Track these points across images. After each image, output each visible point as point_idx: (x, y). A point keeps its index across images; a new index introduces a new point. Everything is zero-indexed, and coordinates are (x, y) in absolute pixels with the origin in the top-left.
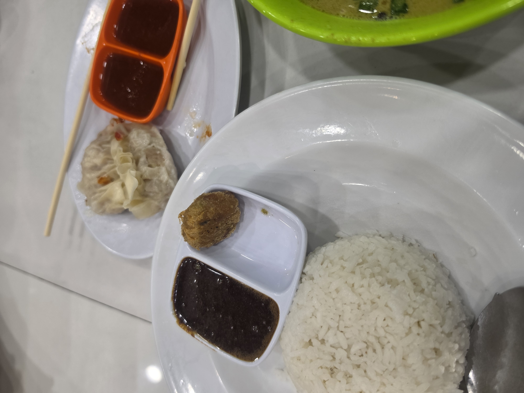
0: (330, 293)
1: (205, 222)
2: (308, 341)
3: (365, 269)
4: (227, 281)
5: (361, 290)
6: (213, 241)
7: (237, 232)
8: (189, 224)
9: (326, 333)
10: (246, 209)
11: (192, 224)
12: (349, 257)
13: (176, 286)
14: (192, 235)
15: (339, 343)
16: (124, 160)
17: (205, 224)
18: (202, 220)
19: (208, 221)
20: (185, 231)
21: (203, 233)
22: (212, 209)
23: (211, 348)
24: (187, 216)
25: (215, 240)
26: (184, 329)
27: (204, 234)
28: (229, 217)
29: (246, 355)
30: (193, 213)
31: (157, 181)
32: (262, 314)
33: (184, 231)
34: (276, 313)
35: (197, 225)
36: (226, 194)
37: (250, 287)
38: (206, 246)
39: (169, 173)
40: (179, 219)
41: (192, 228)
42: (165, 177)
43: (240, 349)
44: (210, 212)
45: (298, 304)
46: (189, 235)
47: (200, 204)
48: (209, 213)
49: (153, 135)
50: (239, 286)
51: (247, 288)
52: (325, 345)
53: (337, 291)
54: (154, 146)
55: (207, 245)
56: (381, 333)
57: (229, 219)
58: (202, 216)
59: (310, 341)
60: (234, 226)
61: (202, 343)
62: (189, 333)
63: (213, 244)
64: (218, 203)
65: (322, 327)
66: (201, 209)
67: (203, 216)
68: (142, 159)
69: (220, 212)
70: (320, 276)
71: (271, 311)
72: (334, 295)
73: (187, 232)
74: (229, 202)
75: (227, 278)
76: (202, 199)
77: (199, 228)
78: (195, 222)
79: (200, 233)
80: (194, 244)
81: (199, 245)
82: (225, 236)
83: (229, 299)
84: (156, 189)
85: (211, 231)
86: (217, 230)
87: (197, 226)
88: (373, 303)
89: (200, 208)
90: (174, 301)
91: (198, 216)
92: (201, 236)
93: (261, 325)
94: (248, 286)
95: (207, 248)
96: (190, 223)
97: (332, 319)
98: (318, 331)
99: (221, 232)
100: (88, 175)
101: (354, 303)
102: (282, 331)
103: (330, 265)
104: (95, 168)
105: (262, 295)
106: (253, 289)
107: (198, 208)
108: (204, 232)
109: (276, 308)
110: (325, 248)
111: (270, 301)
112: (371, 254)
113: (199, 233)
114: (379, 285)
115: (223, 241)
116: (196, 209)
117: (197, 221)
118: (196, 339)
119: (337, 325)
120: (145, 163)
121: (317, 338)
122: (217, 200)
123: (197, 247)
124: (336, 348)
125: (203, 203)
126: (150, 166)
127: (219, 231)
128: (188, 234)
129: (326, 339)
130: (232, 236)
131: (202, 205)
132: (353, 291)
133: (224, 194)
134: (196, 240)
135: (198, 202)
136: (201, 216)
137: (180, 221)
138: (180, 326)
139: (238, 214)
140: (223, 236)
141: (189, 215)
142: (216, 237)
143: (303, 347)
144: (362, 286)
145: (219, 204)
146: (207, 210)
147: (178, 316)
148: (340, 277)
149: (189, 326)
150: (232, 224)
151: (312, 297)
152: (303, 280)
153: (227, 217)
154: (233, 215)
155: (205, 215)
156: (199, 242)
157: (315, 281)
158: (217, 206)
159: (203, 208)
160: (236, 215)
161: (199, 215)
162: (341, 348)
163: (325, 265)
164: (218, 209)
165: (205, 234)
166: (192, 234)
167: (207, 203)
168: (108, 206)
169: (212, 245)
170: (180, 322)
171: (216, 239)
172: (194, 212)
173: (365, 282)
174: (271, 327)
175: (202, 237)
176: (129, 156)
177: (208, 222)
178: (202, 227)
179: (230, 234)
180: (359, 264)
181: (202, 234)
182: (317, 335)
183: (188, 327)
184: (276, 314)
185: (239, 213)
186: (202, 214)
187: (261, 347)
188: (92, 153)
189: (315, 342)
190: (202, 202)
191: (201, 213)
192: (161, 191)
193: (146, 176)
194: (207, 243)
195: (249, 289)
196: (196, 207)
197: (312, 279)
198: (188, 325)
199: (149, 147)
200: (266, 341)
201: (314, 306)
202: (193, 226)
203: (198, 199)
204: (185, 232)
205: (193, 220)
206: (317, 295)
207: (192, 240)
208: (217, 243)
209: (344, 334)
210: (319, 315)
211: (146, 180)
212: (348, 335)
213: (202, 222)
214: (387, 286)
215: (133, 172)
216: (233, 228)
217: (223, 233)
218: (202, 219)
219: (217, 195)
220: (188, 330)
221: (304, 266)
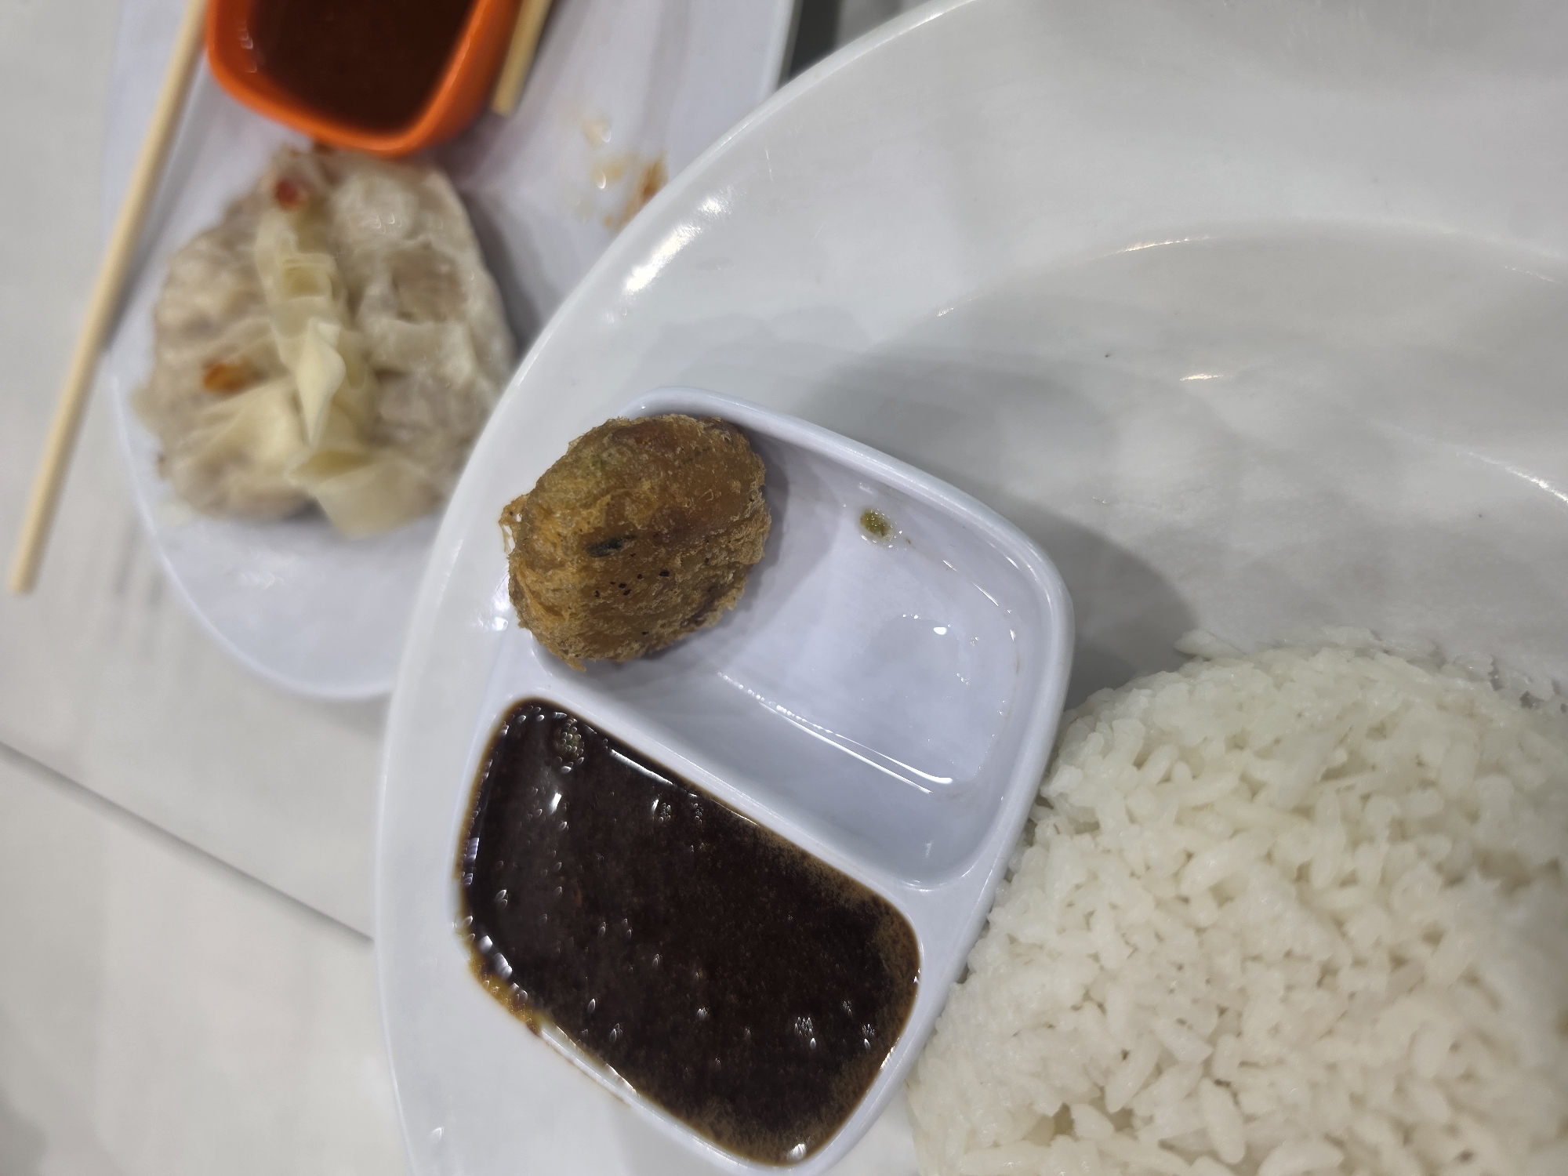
0: (1186, 900)
1: (615, 544)
2: (1051, 1109)
3: (1366, 798)
4: (694, 811)
5: (1344, 900)
6: (644, 633)
7: (748, 607)
8: (540, 545)
9: (1146, 1085)
10: (794, 510)
11: (555, 545)
12: (1277, 741)
13: (477, 820)
14: (550, 597)
15: (1202, 1133)
16: (302, 284)
17: (612, 551)
18: (598, 530)
19: (628, 538)
20: (524, 576)
21: (602, 594)
22: (646, 485)
23: (606, 1089)
24: (534, 511)
25: (654, 631)
26: (498, 997)
27: (604, 598)
28: (721, 531)
29: (754, 1136)
30: (562, 495)
31: (430, 382)
32: (837, 966)
33: (519, 578)
34: (904, 968)
35: (575, 554)
36: (713, 427)
37: (793, 846)
38: (612, 654)
39: (480, 354)
40: (503, 530)
41: (553, 565)
42: (461, 365)
43: (729, 1108)
44: (639, 498)
45: (1013, 940)
46: (536, 595)
47: (597, 462)
48: (633, 502)
49: (428, 202)
50: (746, 839)
51: (779, 848)
52: (1135, 1138)
53: (1222, 895)
54: (427, 246)
55: (616, 650)
56: (1433, 1108)
57: (719, 544)
58: (601, 511)
59: (1065, 1109)
60: (738, 578)
61: (570, 1062)
62: (518, 1016)
63: (644, 650)
64: (677, 463)
65: (1125, 1055)
66: (598, 483)
67: (604, 514)
68: (377, 289)
69: (681, 503)
70: (1132, 819)
71: (882, 956)
72: (1204, 912)
73: (529, 581)
74: (722, 463)
75: (694, 800)
76: (605, 440)
77: (585, 568)
78: (565, 537)
79: (585, 592)
80: (558, 640)
81: (582, 644)
82: (695, 621)
83: (699, 888)
84: (419, 411)
85: (639, 587)
86: (664, 588)
87: (576, 557)
88: (1398, 961)
89: (595, 477)
90: (464, 880)
91: (584, 513)
92: (591, 605)
93: (831, 1016)
94: (785, 840)
95: (616, 664)
96: (546, 540)
97: (1182, 1022)
98: (1107, 1073)
99: (683, 599)
100: (171, 356)
101: (1307, 959)
102: (925, 1047)
103: (1182, 771)
104: (199, 327)
105: (846, 883)
106: (804, 856)
107: (583, 477)
108: (605, 589)
109: (904, 946)
110: (1148, 692)
111: (881, 914)
112: (1379, 731)
113: (582, 591)
114: (1438, 881)
115: (684, 642)
116: (576, 478)
117: (575, 533)
118: (547, 1043)
119: (1207, 1051)
120: (385, 305)
121: (1098, 1101)
122: (674, 450)
123: (574, 655)
124: (1190, 1158)
125: (610, 455)
126: (405, 316)
127: (670, 593)
128: (533, 593)
129: (1141, 1111)
130: (724, 622)
131: (603, 463)
132: (1305, 902)
133: (705, 429)
134: (567, 622)
135: (588, 453)
136: (595, 511)
137: (505, 541)
138: (485, 986)
139: (759, 524)
140: (688, 620)
141: (541, 506)
142: (657, 617)
143: (1024, 1139)
144: (1349, 881)
145: (680, 467)
146: (622, 490)
147: (475, 943)
148: (1236, 832)
149: (522, 986)
150: (730, 566)
151: (1091, 914)
152: (1045, 829)
153: (713, 533)
154: (737, 525)
155: (614, 511)
156: (578, 635)
157: (1104, 840)
158: (670, 473)
159: (608, 479)
160: (750, 530)
161: (586, 506)
162: (1214, 1155)
163: (1157, 767)
164: (675, 487)
165: (610, 596)
166: (551, 594)
167: (625, 459)
168: (236, 481)
169: (637, 652)
170: (486, 967)
171: (657, 629)
172: (566, 492)
173: (1369, 862)
174: (878, 1028)
175: (594, 612)
176: (322, 266)
177: (627, 545)
178: (598, 564)
179: (719, 614)
180: (1331, 775)
181: (598, 595)
182: (1102, 1089)
183: (518, 991)
184: (901, 971)
185: (764, 523)
186: (599, 502)
187: (824, 1110)
188: (192, 270)
189: (1086, 1119)
190: (603, 451)
191: (596, 499)
192: (443, 422)
193: (385, 355)
194: (617, 641)
195: (785, 854)
196: (575, 470)
197: (1092, 827)
198: (516, 986)
199: (410, 244)
200: (851, 1088)
201: (1096, 957)
202: (559, 555)
203: (588, 440)
204: (522, 584)
205: (560, 530)
206: (1114, 907)
207: (549, 621)
208: (658, 648)
209: (1235, 1095)
210: (1118, 1001)
211: (384, 375)
212: (1252, 1102)
213: (600, 539)
214: (1481, 887)
215: (329, 329)
216: (732, 586)
217: (690, 604)
218: (599, 525)
219: (675, 425)
220: (516, 1006)
221: (1049, 771)
